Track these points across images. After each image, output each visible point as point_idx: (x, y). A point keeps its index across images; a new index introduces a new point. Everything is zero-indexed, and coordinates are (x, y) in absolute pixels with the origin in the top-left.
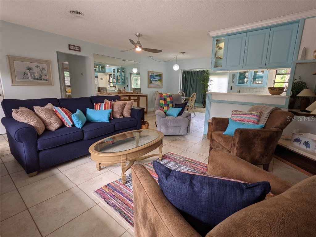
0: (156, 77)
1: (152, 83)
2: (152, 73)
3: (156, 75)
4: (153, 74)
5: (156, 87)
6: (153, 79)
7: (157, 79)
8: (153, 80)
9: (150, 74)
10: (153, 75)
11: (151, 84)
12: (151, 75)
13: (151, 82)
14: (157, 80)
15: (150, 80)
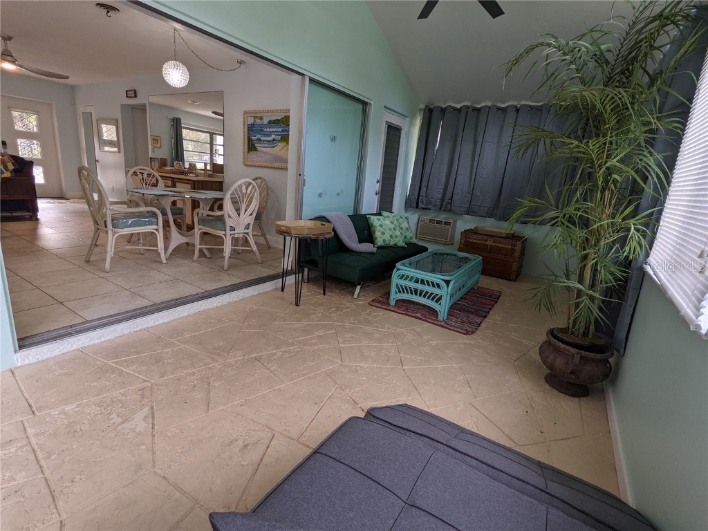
0: (272, 130)
1: (256, 150)
2: (257, 115)
3: (270, 122)
4: (261, 118)
5: (268, 164)
6: (258, 136)
7: (273, 136)
8: (259, 140)
9: (251, 121)
10: (258, 121)
11: (251, 153)
12: (253, 125)
13: (251, 147)
14: (274, 140)
15: (249, 140)
